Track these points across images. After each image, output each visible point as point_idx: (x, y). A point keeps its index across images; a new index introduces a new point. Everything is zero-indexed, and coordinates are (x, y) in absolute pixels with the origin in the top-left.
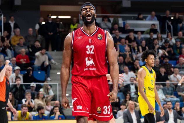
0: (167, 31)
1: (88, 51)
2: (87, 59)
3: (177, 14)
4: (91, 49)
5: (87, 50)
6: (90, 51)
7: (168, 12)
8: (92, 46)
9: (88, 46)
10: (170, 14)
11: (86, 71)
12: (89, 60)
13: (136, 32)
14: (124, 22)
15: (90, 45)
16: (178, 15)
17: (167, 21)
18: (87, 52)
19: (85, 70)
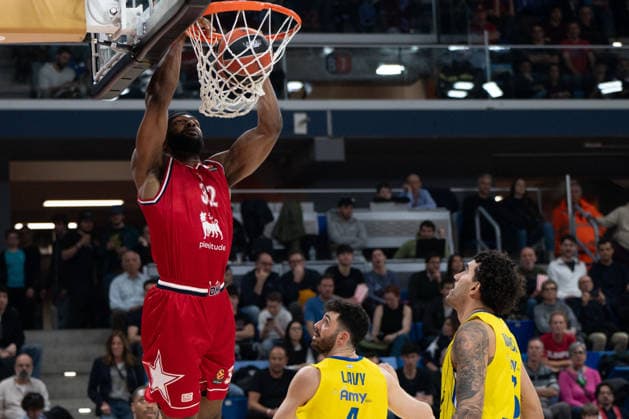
3: (521, 182)
7: (487, 179)
13: (368, 253)
14: (322, 215)
16: (521, 186)
17: (482, 209)
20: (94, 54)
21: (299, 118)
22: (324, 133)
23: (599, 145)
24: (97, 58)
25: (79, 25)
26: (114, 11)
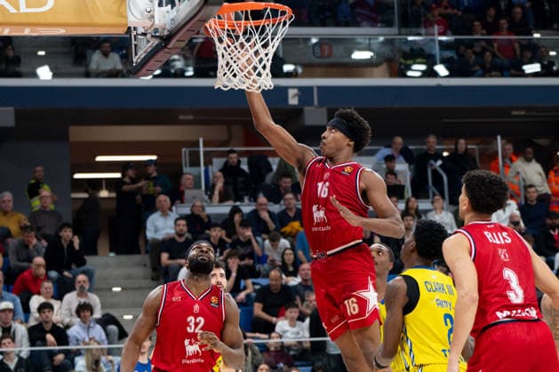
0: (432, 189)
1: (191, 327)
2: (187, 342)
3: (462, 141)
4: (196, 324)
5: (188, 324)
6: (195, 328)
8: (201, 320)
9: (191, 319)
10: (438, 144)
11: (186, 364)
12: (191, 344)
15: (196, 316)
16: (463, 145)
18: (188, 329)
19: (184, 361)
20: (133, 42)
21: (292, 92)
22: (311, 104)
23: (523, 113)
24: (136, 45)
25: (122, 21)
26: (149, 10)
